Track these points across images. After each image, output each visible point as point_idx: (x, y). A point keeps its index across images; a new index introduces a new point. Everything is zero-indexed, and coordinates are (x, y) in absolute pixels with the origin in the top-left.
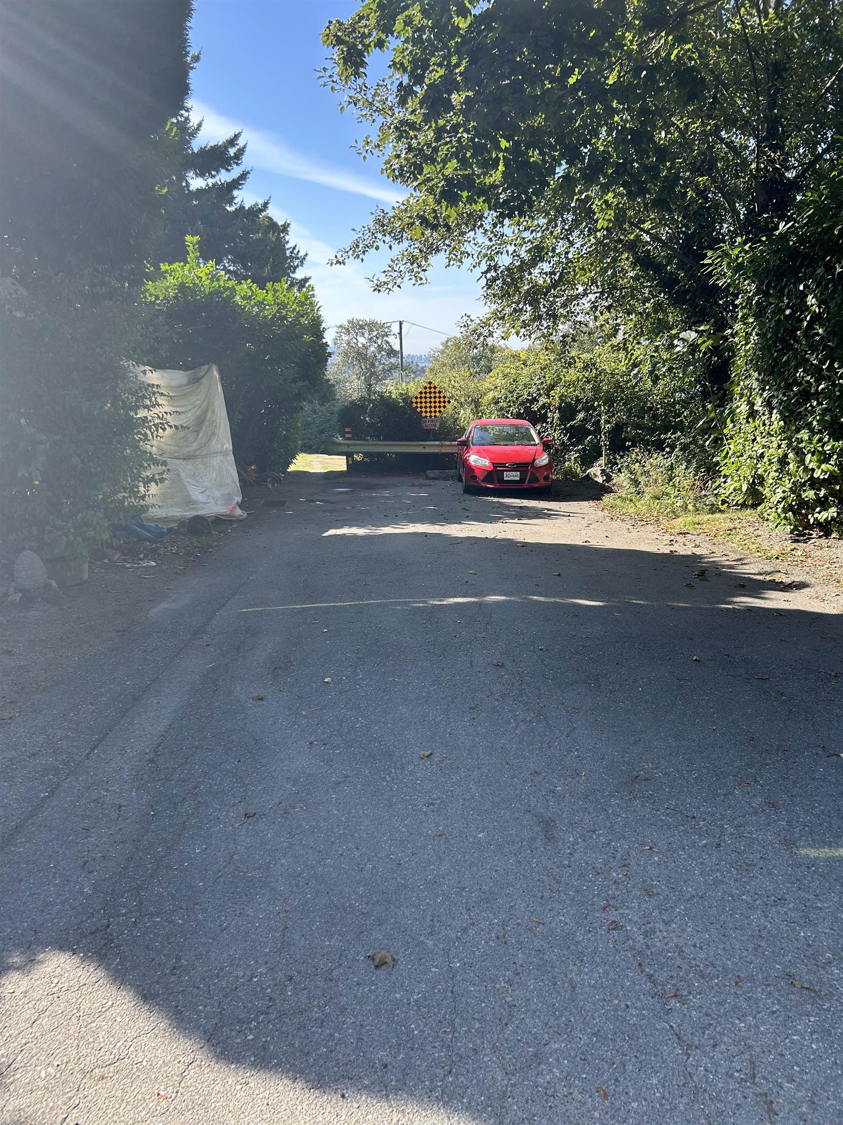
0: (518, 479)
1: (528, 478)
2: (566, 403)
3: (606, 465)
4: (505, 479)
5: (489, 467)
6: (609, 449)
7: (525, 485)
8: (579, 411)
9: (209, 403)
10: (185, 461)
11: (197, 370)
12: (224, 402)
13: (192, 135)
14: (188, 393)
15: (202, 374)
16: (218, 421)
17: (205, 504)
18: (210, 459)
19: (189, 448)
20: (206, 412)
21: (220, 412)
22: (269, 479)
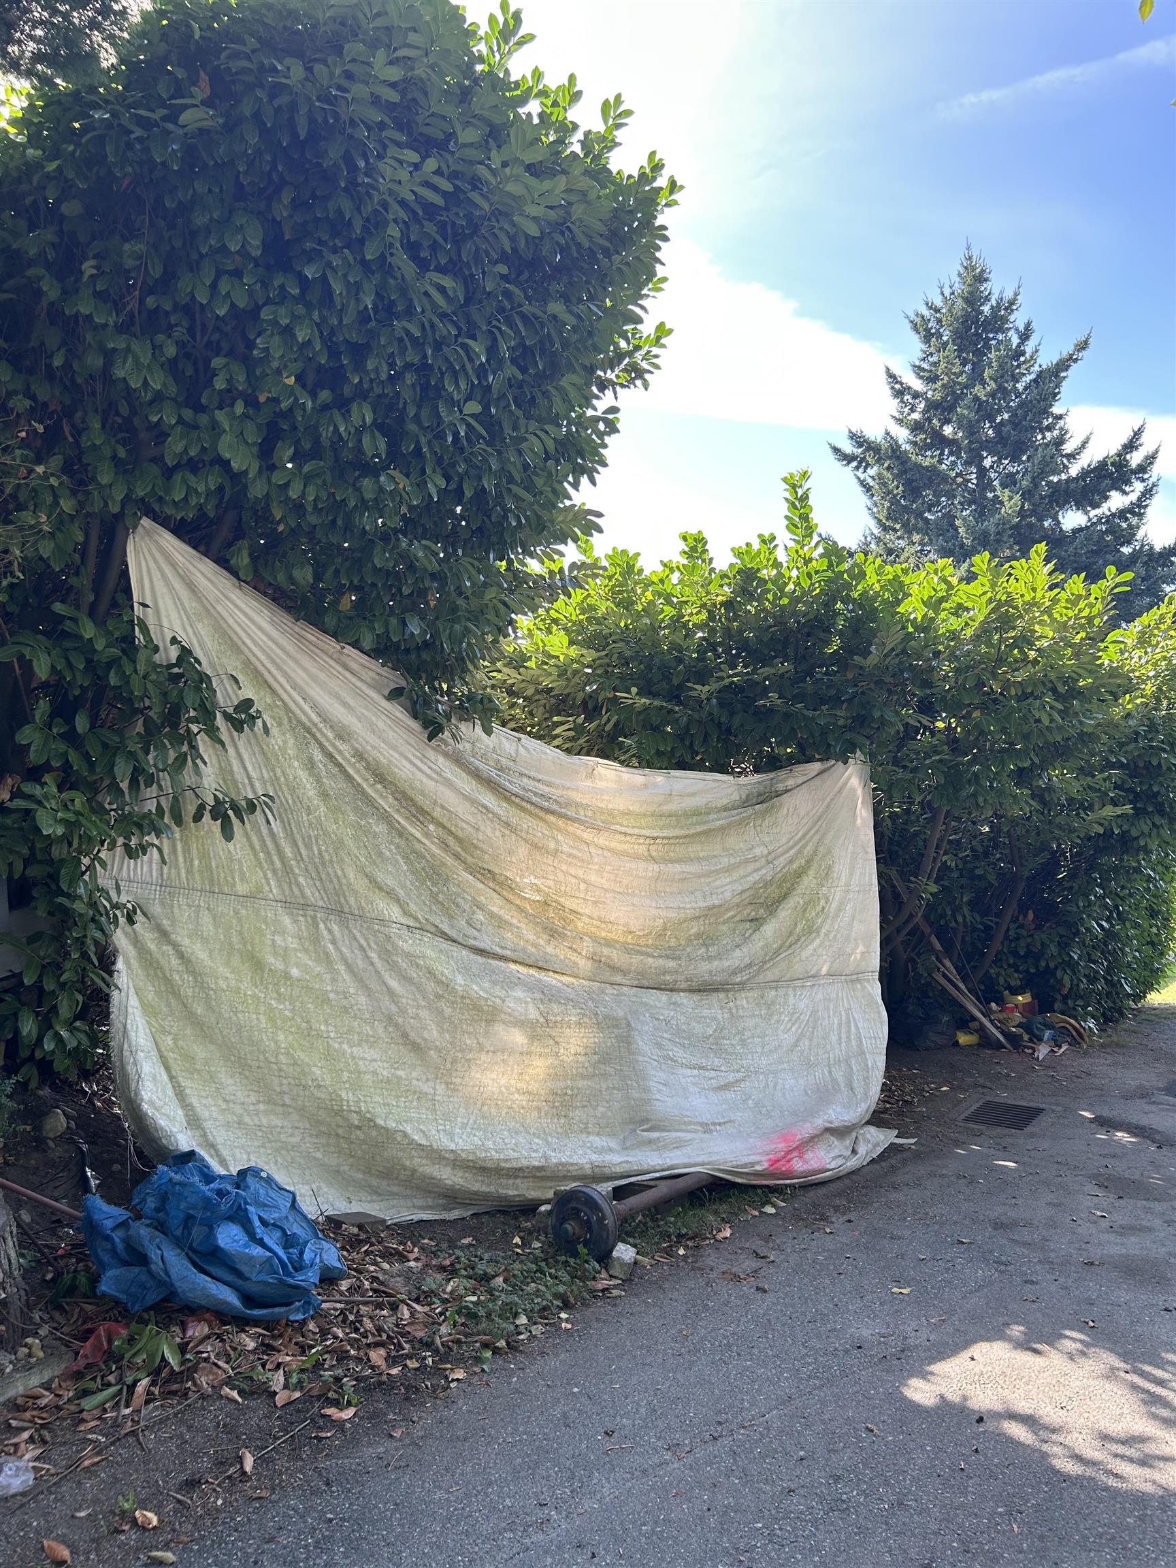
9: (815, 852)
10: (696, 997)
11: (781, 774)
12: (872, 849)
13: (1072, 456)
14: (722, 829)
15: (790, 783)
16: (838, 894)
17: (707, 1128)
18: (786, 995)
19: (716, 963)
20: (800, 874)
21: (851, 875)
22: (1047, 1034)
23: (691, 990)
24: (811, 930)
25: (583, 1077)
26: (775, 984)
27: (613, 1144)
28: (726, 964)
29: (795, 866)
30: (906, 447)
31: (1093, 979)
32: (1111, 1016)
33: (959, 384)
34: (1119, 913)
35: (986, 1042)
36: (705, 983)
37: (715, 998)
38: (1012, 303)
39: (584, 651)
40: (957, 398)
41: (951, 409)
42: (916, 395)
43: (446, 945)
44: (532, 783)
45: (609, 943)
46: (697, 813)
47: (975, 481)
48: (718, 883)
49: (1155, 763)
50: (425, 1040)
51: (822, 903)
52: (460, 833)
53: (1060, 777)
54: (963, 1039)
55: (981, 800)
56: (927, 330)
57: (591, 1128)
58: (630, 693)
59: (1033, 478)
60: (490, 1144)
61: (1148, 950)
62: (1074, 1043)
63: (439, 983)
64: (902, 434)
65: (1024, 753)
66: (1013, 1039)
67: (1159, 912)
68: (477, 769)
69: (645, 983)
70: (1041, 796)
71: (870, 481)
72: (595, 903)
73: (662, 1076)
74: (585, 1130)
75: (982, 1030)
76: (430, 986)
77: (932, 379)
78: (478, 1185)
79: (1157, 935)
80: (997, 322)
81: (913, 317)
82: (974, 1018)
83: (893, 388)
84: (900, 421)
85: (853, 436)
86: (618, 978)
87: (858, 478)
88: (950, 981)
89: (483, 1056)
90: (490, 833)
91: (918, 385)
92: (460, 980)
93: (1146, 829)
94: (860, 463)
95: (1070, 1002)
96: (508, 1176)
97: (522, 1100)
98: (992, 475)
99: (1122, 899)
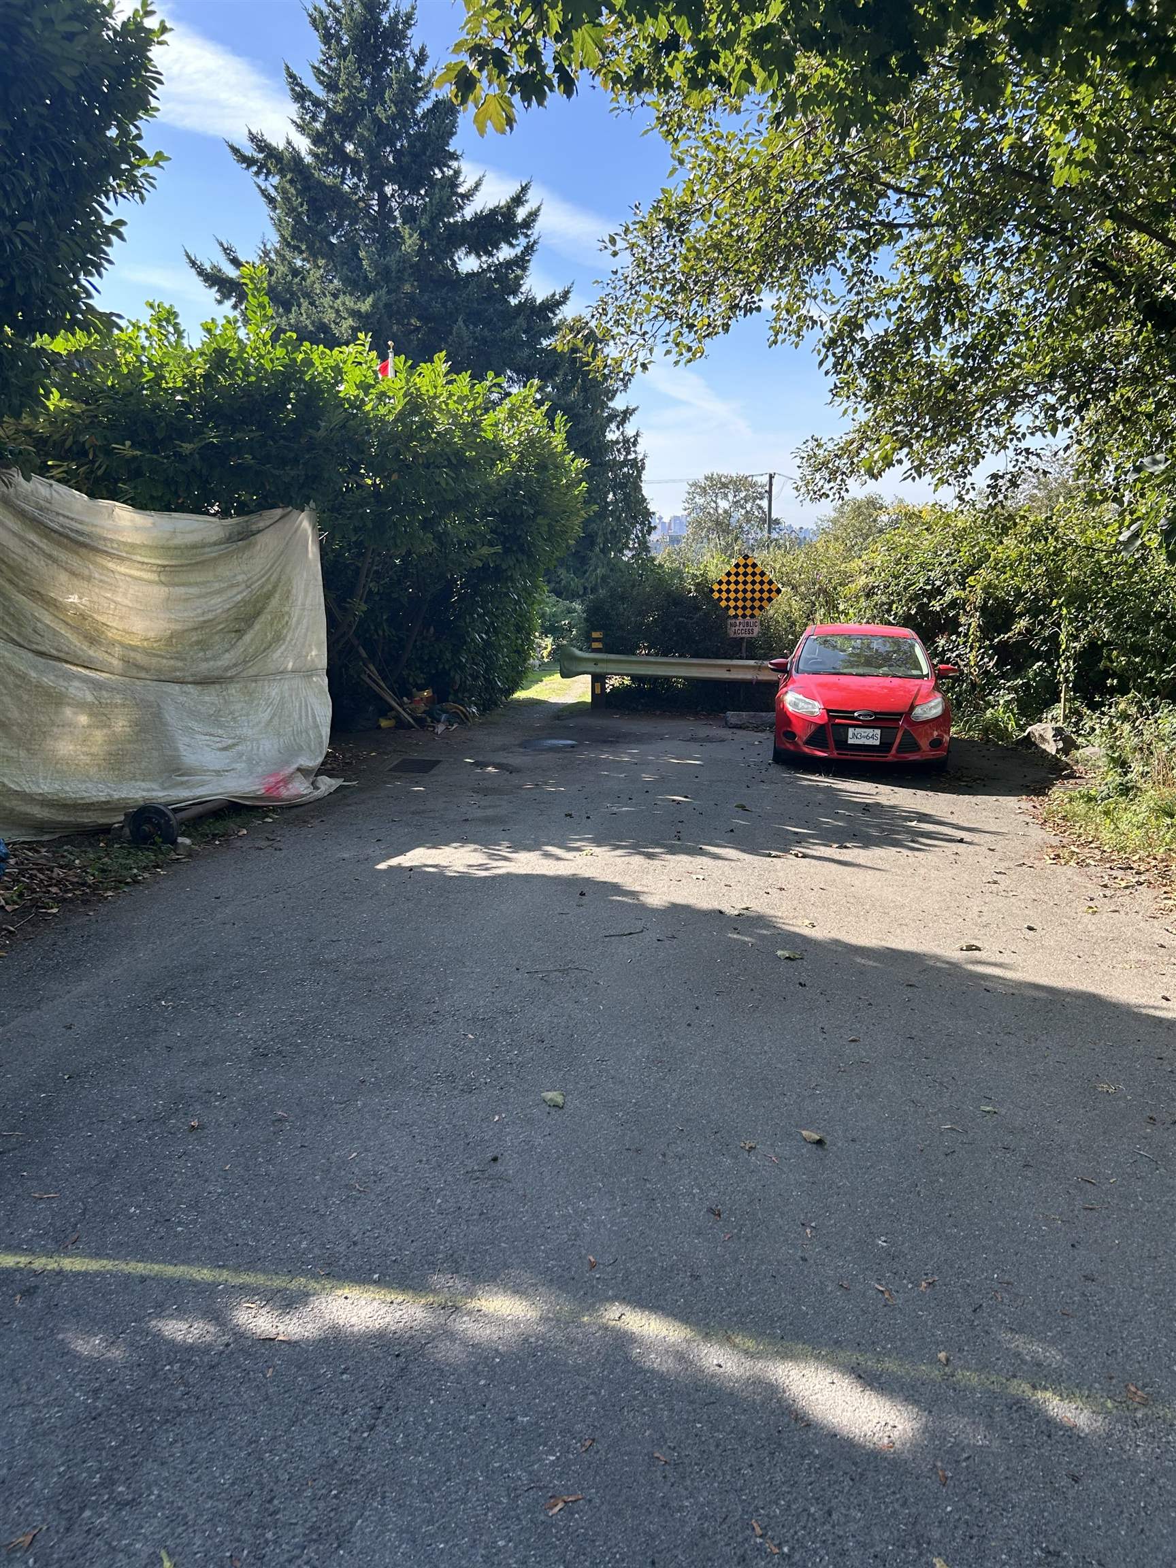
0: (877, 743)
1: (898, 740)
2: (997, 598)
3: (1066, 717)
4: (850, 741)
5: (821, 717)
6: (1074, 689)
7: (891, 757)
8: (1021, 615)
9: (279, 580)
10: (199, 688)
11: (254, 517)
12: (320, 578)
13: (467, 196)
14: (215, 559)
15: (261, 525)
16: (296, 613)
17: (218, 773)
18: (263, 686)
19: (212, 663)
20: (269, 596)
21: (306, 596)
22: (443, 717)
23: (194, 683)
24: (278, 638)
25: (130, 742)
26: (255, 678)
27: (154, 786)
28: (219, 663)
29: (265, 590)
30: (308, 159)
31: (475, 678)
32: (487, 706)
33: (360, 99)
34: (494, 628)
35: (401, 724)
36: (206, 678)
37: (214, 689)
38: (409, 17)
39: (75, 404)
40: (359, 116)
41: (352, 126)
42: (317, 103)
43: (16, 649)
44: (67, 521)
45: (134, 648)
46: (194, 547)
47: (376, 208)
48: (212, 602)
49: (518, 513)
50: (9, 719)
51: (286, 618)
52: (11, 563)
53: (453, 523)
54: (384, 723)
55: (399, 541)
56: (327, 29)
57: (138, 777)
58: (123, 445)
59: (432, 219)
60: (67, 788)
61: (516, 657)
62: (462, 723)
63: (17, 676)
64: (303, 144)
65: (428, 508)
66: (419, 721)
67: (524, 628)
68: (23, 510)
69: (162, 677)
70: (440, 538)
71: (273, 193)
72: (121, 618)
73: (186, 740)
74: (134, 778)
75: (398, 718)
76: (10, 679)
77: (332, 87)
78: (61, 817)
79: (522, 645)
80: (395, 36)
81: (311, 11)
82: (392, 709)
83: (293, 90)
84: (301, 128)
85: (253, 138)
86: (143, 675)
87: (259, 187)
88: (374, 681)
89: (55, 730)
90: (36, 561)
91: (319, 92)
92: (33, 674)
93: (511, 563)
94: (260, 168)
95: (460, 695)
96: (84, 810)
97: (87, 759)
98: (394, 204)
99: (496, 617)
